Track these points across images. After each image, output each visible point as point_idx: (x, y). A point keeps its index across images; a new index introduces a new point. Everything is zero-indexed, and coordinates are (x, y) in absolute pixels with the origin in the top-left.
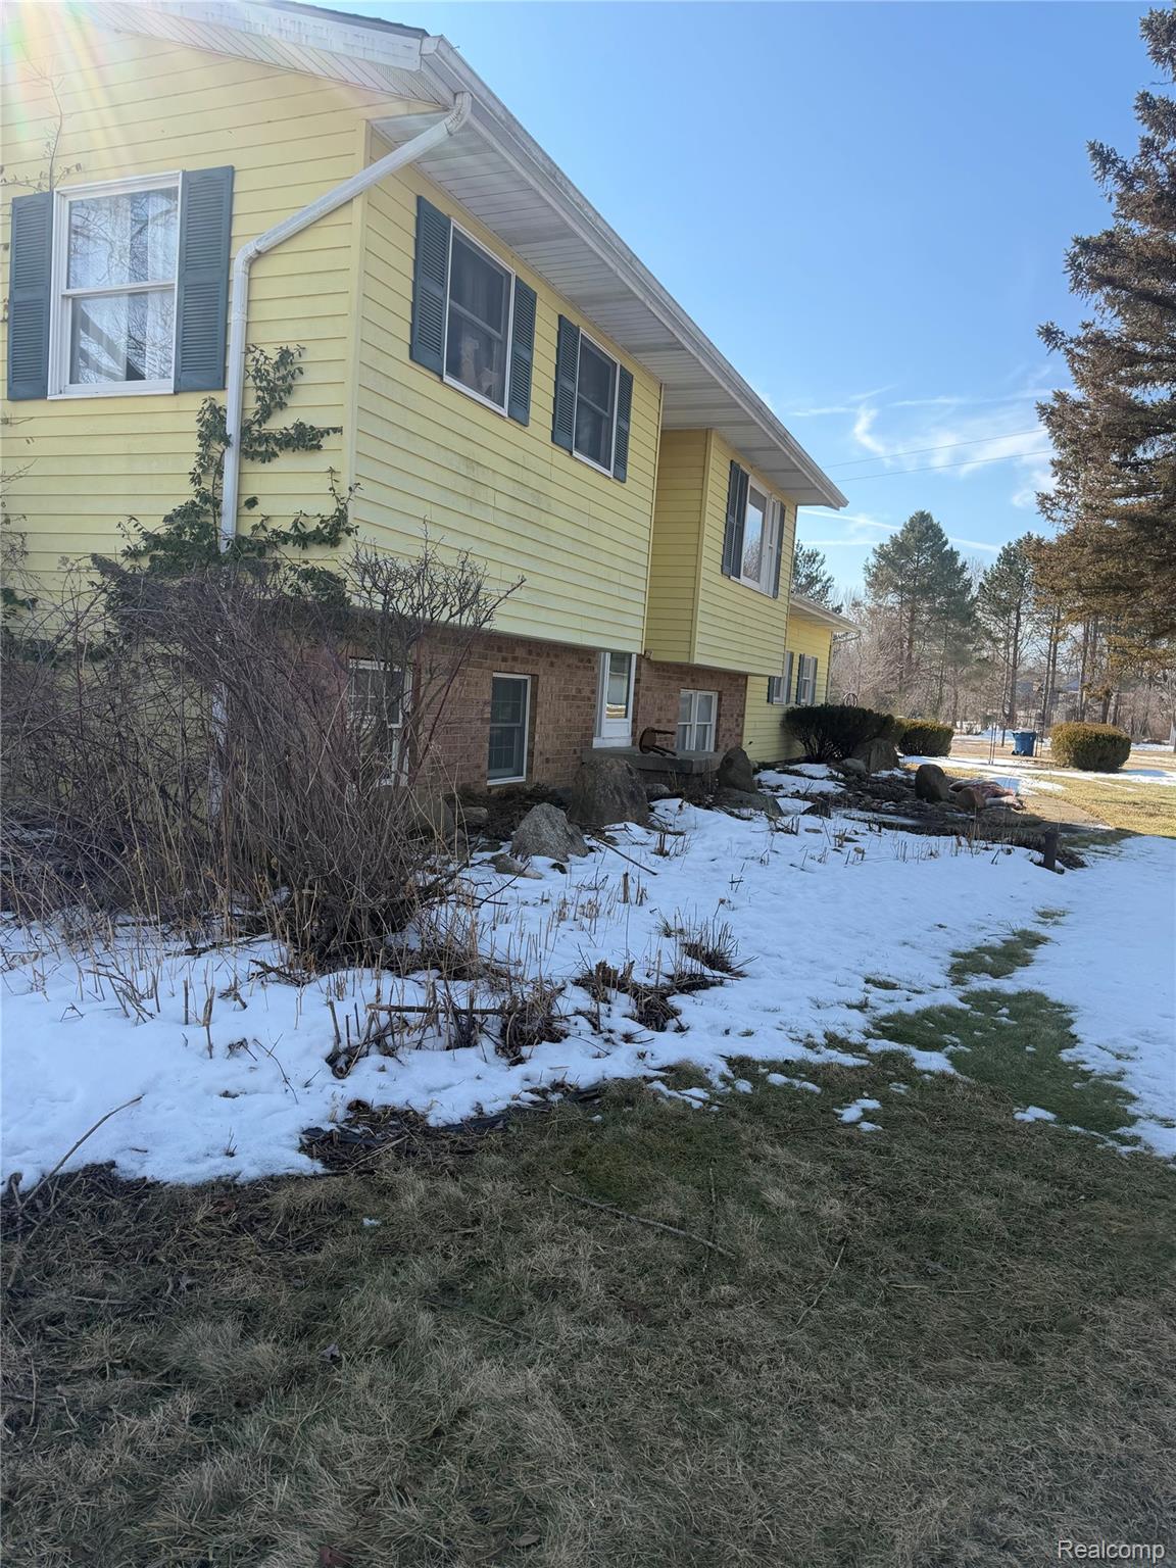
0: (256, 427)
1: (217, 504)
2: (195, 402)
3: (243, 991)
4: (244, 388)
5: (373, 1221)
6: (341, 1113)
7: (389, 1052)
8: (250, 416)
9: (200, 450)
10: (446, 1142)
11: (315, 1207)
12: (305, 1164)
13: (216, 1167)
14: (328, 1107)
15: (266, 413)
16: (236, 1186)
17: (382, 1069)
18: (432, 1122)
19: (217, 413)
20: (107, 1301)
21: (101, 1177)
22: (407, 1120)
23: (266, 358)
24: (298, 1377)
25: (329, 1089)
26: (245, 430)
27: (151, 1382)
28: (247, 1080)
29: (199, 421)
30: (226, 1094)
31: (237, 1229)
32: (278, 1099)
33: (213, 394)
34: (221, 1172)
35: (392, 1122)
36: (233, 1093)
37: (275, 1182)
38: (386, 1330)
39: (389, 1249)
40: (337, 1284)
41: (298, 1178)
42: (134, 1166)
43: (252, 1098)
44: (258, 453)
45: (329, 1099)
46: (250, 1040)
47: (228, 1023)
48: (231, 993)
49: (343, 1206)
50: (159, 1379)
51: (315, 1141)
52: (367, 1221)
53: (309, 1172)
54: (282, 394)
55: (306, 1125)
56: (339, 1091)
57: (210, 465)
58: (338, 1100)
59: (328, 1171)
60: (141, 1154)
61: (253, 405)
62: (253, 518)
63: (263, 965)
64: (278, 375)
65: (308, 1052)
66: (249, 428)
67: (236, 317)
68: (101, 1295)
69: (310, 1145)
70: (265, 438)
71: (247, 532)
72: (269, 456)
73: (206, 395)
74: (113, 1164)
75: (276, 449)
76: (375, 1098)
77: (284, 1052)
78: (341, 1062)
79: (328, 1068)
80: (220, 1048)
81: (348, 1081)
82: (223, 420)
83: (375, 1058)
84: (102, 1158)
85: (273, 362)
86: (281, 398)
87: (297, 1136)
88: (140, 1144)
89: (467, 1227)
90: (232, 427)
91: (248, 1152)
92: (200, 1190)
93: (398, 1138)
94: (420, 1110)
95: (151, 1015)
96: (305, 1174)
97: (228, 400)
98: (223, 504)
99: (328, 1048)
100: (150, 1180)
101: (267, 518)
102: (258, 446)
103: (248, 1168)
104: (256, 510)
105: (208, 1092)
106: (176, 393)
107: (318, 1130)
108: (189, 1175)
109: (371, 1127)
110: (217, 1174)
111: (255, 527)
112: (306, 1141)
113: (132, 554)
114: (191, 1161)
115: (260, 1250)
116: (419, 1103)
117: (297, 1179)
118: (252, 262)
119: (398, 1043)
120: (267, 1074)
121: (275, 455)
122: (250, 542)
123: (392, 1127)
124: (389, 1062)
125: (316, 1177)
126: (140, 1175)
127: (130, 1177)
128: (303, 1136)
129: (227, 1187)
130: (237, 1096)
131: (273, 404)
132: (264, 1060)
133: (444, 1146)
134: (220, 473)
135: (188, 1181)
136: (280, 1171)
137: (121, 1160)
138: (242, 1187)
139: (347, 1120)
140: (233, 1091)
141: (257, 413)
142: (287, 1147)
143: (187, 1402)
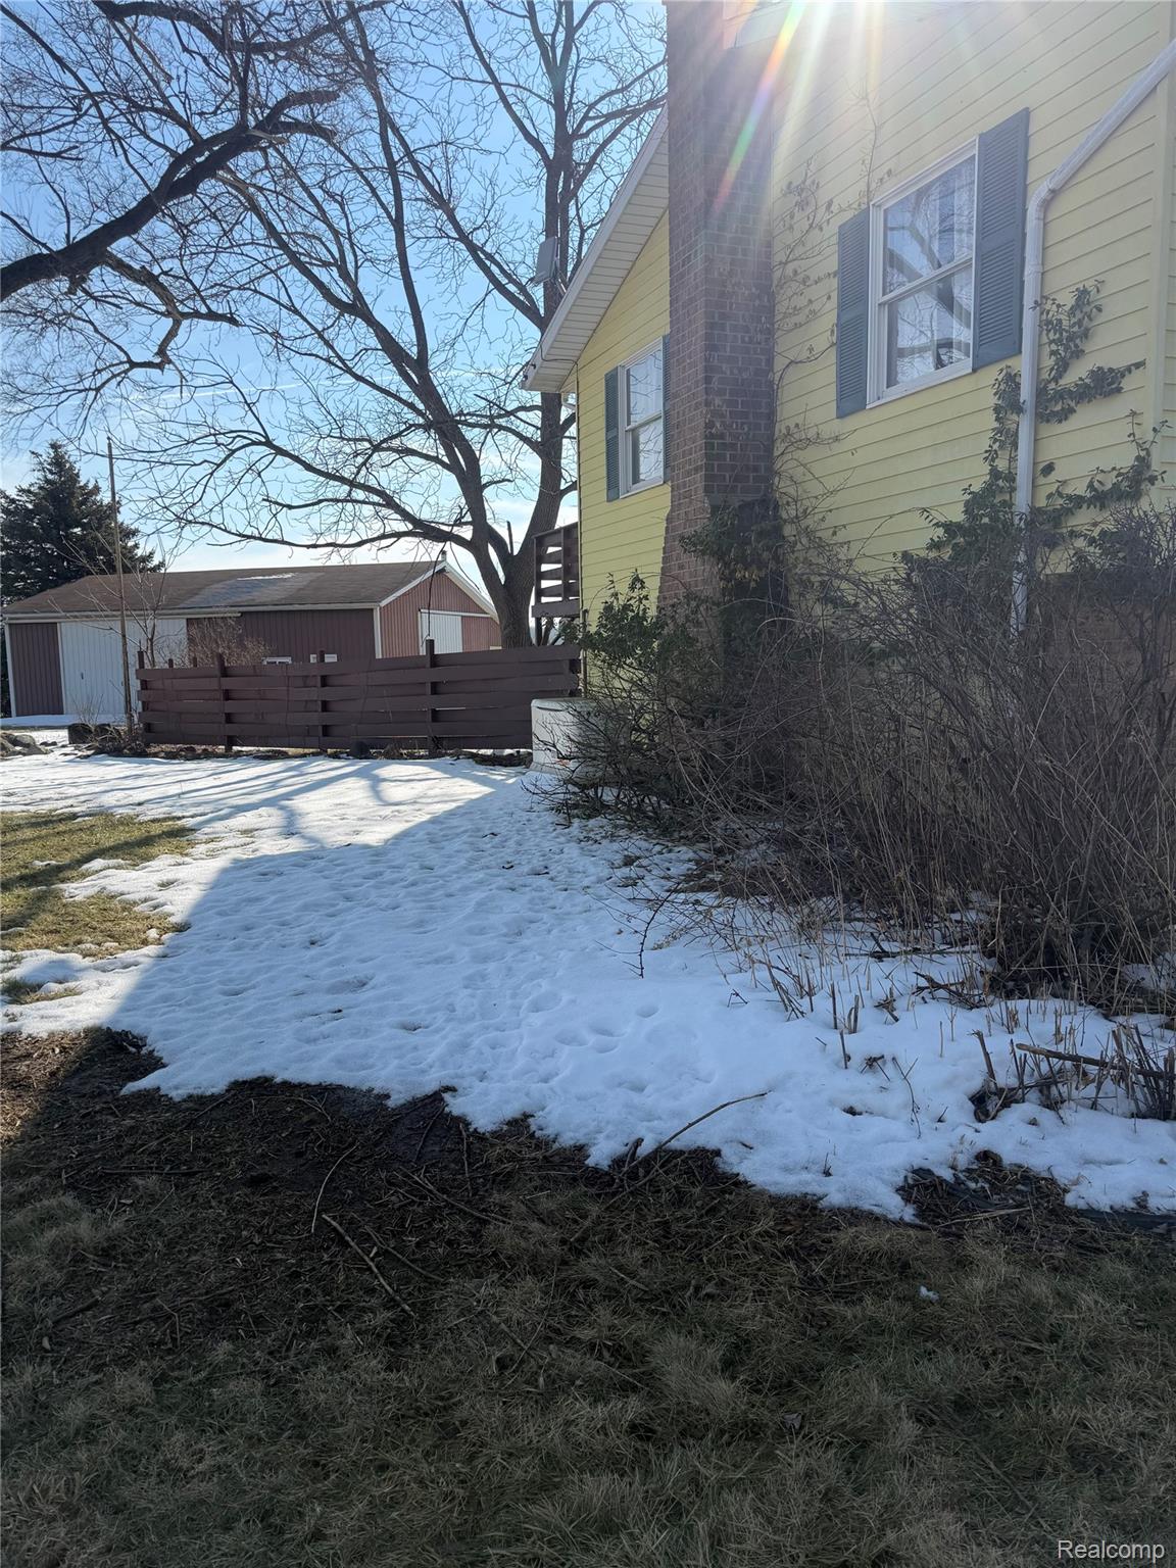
0: (1052, 385)
1: (1011, 478)
2: (992, 374)
3: (900, 1004)
4: (1040, 345)
5: (931, 1294)
6: (963, 1161)
7: (1052, 1105)
8: (1045, 376)
9: (996, 425)
10: (1071, 1229)
11: (873, 1258)
12: (895, 1206)
13: (807, 1183)
14: (951, 1150)
15: (1063, 367)
16: (816, 1208)
17: (1034, 1123)
18: (1070, 1200)
19: (1012, 380)
20: (634, 1282)
21: (703, 1162)
22: (1041, 1190)
23: (1059, 306)
24: (751, 1431)
25: (961, 1130)
26: (1040, 392)
27: (625, 1375)
28: (874, 1100)
29: (995, 394)
30: (852, 1111)
31: (788, 1253)
32: (898, 1128)
33: (1009, 362)
34: (809, 1189)
35: (1020, 1187)
36: (858, 1110)
37: (855, 1216)
38: (861, 1423)
39: (925, 1332)
40: (849, 1348)
41: (877, 1219)
42: (733, 1159)
43: (876, 1119)
44: (1054, 414)
45: (956, 1142)
46: (888, 1058)
47: (873, 1036)
48: (887, 1005)
49: (906, 1266)
50: (633, 1376)
51: (920, 1186)
52: (923, 1290)
53: (895, 1215)
54: (1078, 341)
55: (918, 1163)
56: (970, 1134)
57: (1006, 438)
58: (966, 1145)
59: (918, 1222)
60: (745, 1149)
61: (1049, 362)
62: (1049, 485)
63: (930, 980)
64: (1074, 320)
65: (949, 1083)
66: (1045, 387)
67: (1030, 271)
68: (632, 1275)
69: (911, 1187)
70: (1061, 395)
71: (1042, 503)
72: (1065, 415)
73: (1003, 365)
74: (718, 1153)
75: (1073, 404)
76: (1009, 1154)
77: (922, 1079)
78: (985, 1103)
79: (971, 1107)
80: (857, 1060)
81: (987, 1127)
82: (1018, 386)
83: (1029, 1108)
84: (712, 1144)
85: (1067, 308)
86: (1076, 346)
87: (903, 1174)
88: (748, 1138)
89: (1037, 1340)
90: (1026, 393)
91: (843, 1176)
92: (778, 1202)
93: (1017, 1207)
94: (1062, 1181)
95: (802, 1013)
96: (890, 1217)
97: (1023, 365)
98: (1018, 478)
99: (976, 1084)
100: (741, 1178)
101: (1064, 483)
102: (1054, 405)
103: (835, 1195)
104: (1053, 477)
105: (832, 1103)
106: (974, 370)
107: (929, 1172)
108: (776, 1183)
109: (992, 1185)
110: (804, 1190)
111: (1050, 496)
112: (910, 1181)
113: (935, 545)
114: (787, 1170)
115: (797, 1284)
116: (1063, 1175)
117: (875, 1219)
118: (1046, 205)
119: (1065, 1095)
120: (896, 1099)
121: (1072, 411)
122: (1045, 513)
123: (1019, 1192)
124: (1046, 1117)
125: (900, 1223)
126: (735, 1170)
127: (728, 1169)
128: (910, 1175)
129: (804, 1207)
130: (860, 1114)
131: (1068, 355)
132: (898, 1082)
133: (1065, 1233)
134: (1015, 445)
135: (773, 1190)
136: (866, 1206)
137: (726, 1151)
138: (821, 1211)
139: (968, 1170)
140: (858, 1109)
141: (1052, 369)
142: (884, 1181)
143: (634, 1407)
